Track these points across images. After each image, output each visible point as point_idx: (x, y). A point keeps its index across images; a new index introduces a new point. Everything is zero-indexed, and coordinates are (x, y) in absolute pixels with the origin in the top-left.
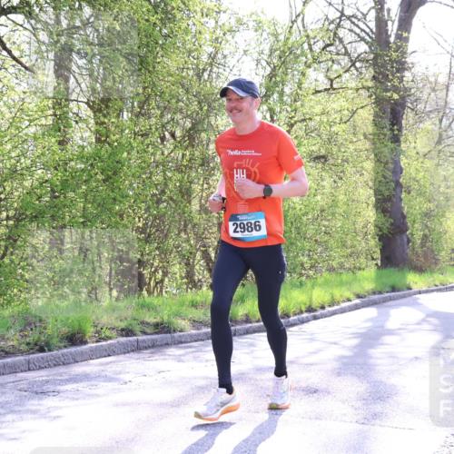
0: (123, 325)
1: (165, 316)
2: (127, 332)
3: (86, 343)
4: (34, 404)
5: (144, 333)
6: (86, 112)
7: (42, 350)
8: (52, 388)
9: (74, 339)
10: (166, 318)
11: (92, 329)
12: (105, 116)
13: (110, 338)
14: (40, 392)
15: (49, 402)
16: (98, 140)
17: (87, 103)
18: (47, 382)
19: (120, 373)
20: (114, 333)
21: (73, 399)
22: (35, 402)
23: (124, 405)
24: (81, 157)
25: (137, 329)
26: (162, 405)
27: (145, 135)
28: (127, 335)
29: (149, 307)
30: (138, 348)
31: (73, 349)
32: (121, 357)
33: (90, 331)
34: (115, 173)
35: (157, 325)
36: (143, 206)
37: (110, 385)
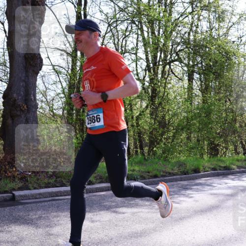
0: (213, 167)
1: (228, 164)
2: (214, 169)
3: (200, 172)
4: (183, 192)
5: (220, 170)
6: (199, 93)
7: (185, 174)
8: (189, 187)
9: (196, 171)
10: (228, 165)
11: (202, 168)
12: (206, 94)
13: (208, 171)
14: (186, 188)
15: (188, 192)
16: (203, 102)
17: (199, 90)
18: (188, 185)
19: (212, 183)
20: (210, 170)
21: (197, 191)
22: (184, 191)
23: (215, 194)
24: (198, 108)
25: (218, 168)
26: (228, 195)
27: (219, 100)
28: (214, 170)
29: (222, 161)
30: (218, 175)
31: (196, 174)
32: (212, 178)
33: (201, 168)
34: (210, 114)
35: (225, 167)
36: (219, 125)
37: (209, 187)
